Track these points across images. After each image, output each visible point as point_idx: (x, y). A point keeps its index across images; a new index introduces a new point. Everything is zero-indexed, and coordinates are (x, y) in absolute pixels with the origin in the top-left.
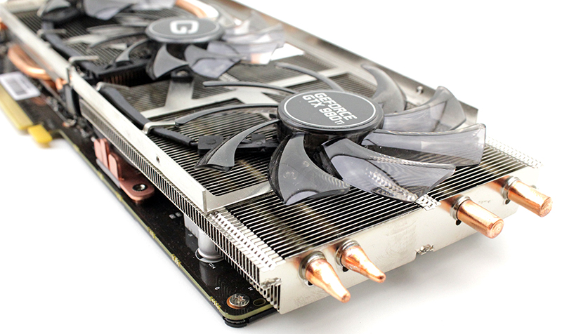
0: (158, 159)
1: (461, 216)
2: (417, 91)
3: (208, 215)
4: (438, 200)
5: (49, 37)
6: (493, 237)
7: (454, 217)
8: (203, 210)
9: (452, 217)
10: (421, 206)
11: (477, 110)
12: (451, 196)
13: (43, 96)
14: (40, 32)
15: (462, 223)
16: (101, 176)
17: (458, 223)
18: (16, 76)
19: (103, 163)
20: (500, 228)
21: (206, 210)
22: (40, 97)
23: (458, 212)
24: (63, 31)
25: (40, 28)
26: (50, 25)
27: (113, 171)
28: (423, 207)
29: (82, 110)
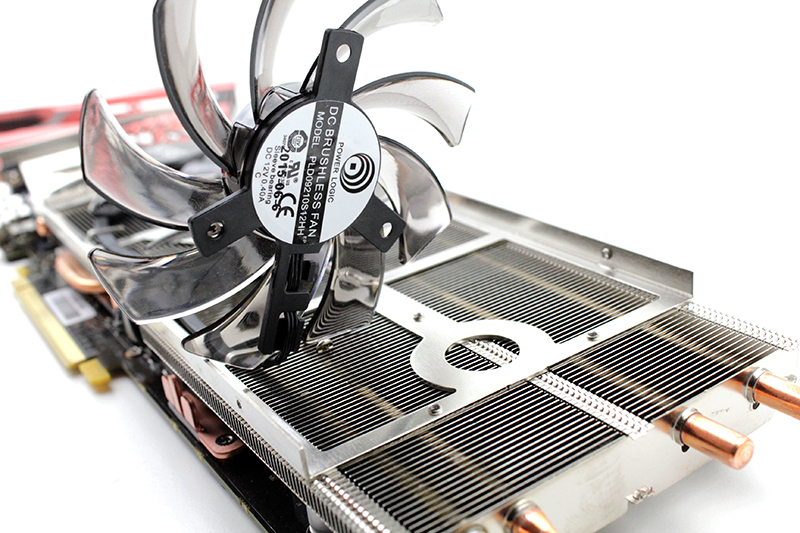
0: (239, 404)
1: (689, 439)
2: (603, 255)
3: (312, 482)
4: (649, 420)
5: (102, 238)
6: (740, 468)
7: (677, 441)
8: (304, 475)
9: (674, 441)
10: (624, 434)
11: (692, 273)
12: (668, 412)
13: (101, 317)
14: (91, 232)
15: (691, 448)
16: (175, 425)
17: (685, 448)
18: (65, 293)
19: (175, 407)
20: (749, 452)
21: (308, 475)
22: (96, 318)
23: (683, 434)
24: (121, 228)
25: (92, 227)
26: (104, 221)
27: (188, 418)
28: (627, 435)
29: (143, 336)
